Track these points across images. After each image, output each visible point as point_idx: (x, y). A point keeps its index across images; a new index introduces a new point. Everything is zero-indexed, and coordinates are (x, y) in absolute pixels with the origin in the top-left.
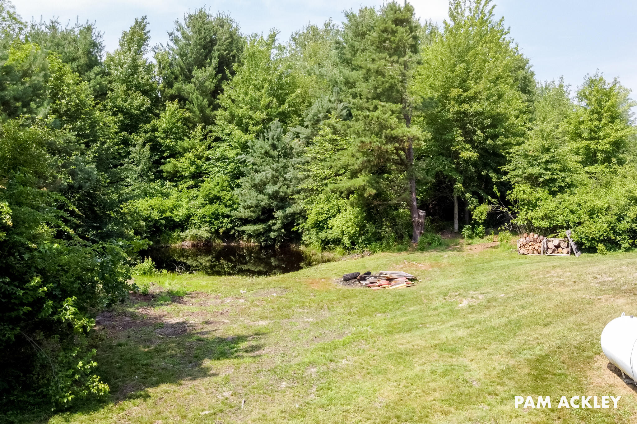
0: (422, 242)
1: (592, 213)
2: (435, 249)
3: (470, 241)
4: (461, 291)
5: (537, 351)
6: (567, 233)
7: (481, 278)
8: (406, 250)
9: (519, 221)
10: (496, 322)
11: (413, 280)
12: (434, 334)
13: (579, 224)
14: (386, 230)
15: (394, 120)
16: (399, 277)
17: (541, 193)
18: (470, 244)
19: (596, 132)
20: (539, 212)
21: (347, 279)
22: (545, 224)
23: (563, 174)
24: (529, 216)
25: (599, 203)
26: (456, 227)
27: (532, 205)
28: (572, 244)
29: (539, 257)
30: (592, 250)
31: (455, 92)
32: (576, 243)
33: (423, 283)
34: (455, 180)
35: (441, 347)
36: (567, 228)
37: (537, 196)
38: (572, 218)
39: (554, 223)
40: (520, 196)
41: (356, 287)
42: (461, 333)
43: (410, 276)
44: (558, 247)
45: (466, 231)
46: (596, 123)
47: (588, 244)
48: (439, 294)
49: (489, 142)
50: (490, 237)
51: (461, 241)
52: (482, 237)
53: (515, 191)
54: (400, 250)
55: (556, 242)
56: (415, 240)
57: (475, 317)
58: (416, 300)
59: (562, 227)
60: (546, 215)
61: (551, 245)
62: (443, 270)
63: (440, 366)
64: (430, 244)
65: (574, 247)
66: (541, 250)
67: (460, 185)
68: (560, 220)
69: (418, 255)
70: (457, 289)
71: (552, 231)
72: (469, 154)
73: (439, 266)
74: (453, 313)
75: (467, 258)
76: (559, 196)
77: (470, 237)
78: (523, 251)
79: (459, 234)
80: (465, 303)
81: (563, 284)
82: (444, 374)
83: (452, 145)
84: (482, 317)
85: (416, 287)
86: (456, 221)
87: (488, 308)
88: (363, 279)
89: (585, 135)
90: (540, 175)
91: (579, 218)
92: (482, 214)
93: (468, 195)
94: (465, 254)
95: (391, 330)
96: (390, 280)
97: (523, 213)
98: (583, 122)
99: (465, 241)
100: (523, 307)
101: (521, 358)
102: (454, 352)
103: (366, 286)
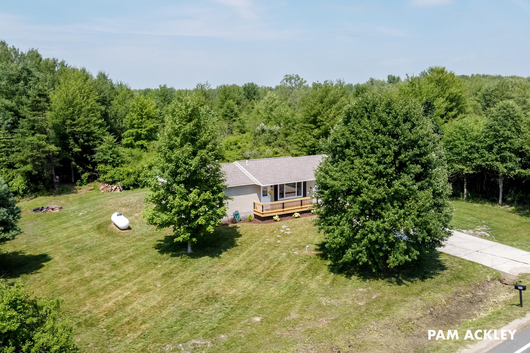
0: (59, 190)
1: (129, 174)
2: (66, 193)
3: (80, 187)
4: (79, 210)
5: (99, 223)
6: (119, 183)
7: (85, 205)
8: (52, 195)
9: (101, 179)
10: (90, 218)
11: (61, 208)
12: (73, 223)
13: (124, 179)
14: (41, 186)
15: (44, 143)
16: (56, 207)
17: (109, 167)
18: (80, 189)
19: (140, 125)
20: (109, 175)
21: (35, 210)
22: (111, 180)
23: (118, 158)
24: (104, 177)
25: (131, 171)
26: (73, 180)
27: (105, 173)
28: (121, 187)
29: (109, 194)
30: (129, 189)
31: (69, 122)
32: (123, 187)
33: (65, 209)
34: (72, 161)
35: (76, 225)
36: (119, 181)
37: (107, 168)
38: (121, 177)
39: (114, 179)
40: (100, 169)
41: (40, 213)
42: (80, 222)
43: (60, 207)
44: (116, 189)
45: (78, 182)
46: (140, 120)
47: (127, 187)
48: (72, 212)
49: (86, 144)
50: (89, 184)
51: (76, 187)
52: (86, 185)
53: (98, 167)
54: (49, 195)
55: (115, 187)
56: (55, 189)
57: (84, 217)
58: (64, 215)
59: (117, 181)
60: (111, 177)
61: (113, 188)
62: (71, 203)
63: (76, 229)
64: (62, 191)
65: (121, 189)
66: (109, 190)
67: (74, 163)
68: (116, 178)
69: (58, 197)
70: (77, 210)
71: (114, 182)
72: (77, 149)
73: (69, 201)
74: (77, 217)
75: (80, 197)
76: (116, 168)
77: (80, 185)
78: (102, 191)
79: (74, 184)
80: (81, 214)
81: (111, 205)
82: (77, 230)
83: (69, 145)
84: (86, 217)
85: (62, 211)
86: (73, 178)
87: (88, 214)
88: (41, 210)
89: (136, 126)
90: (108, 159)
91: (123, 177)
92: (86, 177)
93: (78, 166)
94: (78, 194)
95: (60, 224)
96: (53, 209)
97: (102, 176)
98: (134, 119)
99: (78, 187)
100: (98, 213)
101: (95, 225)
102: (79, 226)
103: (44, 212)
